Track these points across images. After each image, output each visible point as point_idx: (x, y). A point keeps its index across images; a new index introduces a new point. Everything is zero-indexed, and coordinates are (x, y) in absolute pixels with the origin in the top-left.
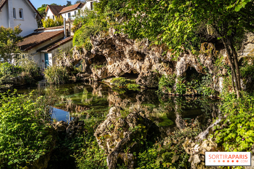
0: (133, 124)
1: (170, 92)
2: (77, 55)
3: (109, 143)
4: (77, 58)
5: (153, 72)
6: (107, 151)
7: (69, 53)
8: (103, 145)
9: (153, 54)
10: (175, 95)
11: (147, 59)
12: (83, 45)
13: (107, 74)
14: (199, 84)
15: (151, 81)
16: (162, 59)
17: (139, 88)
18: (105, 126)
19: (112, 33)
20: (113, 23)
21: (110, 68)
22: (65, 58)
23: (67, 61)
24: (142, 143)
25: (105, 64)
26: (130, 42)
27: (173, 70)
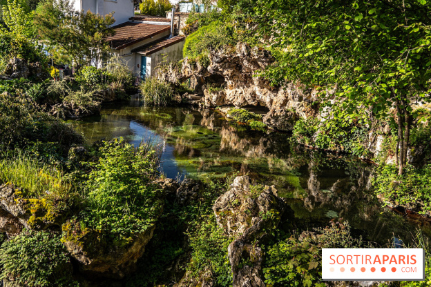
0: (265, 207)
1: (307, 144)
2: (187, 70)
3: (230, 223)
4: (186, 74)
5: (288, 112)
6: (227, 231)
7: (177, 66)
8: (222, 223)
9: (292, 88)
10: (314, 148)
11: (282, 91)
12: (198, 58)
13: (223, 101)
14: (348, 138)
15: (284, 122)
16: (304, 98)
17: (266, 128)
18: (227, 199)
19: (240, 49)
20: (241, 31)
21: (229, 93)
22: (171, 72)
23: (174, 75)
24: (273, 234)
25: (223, 87)
26: (263, 66)
27: (316, 113)
